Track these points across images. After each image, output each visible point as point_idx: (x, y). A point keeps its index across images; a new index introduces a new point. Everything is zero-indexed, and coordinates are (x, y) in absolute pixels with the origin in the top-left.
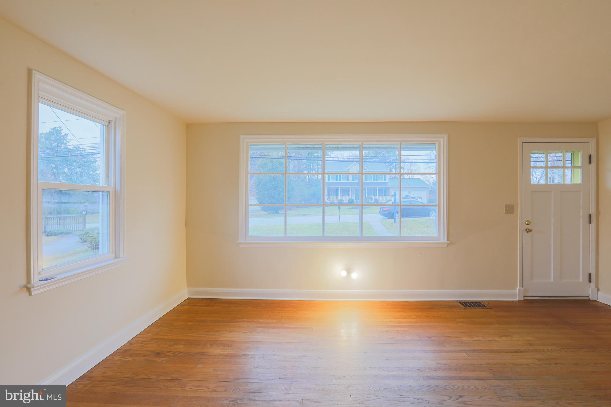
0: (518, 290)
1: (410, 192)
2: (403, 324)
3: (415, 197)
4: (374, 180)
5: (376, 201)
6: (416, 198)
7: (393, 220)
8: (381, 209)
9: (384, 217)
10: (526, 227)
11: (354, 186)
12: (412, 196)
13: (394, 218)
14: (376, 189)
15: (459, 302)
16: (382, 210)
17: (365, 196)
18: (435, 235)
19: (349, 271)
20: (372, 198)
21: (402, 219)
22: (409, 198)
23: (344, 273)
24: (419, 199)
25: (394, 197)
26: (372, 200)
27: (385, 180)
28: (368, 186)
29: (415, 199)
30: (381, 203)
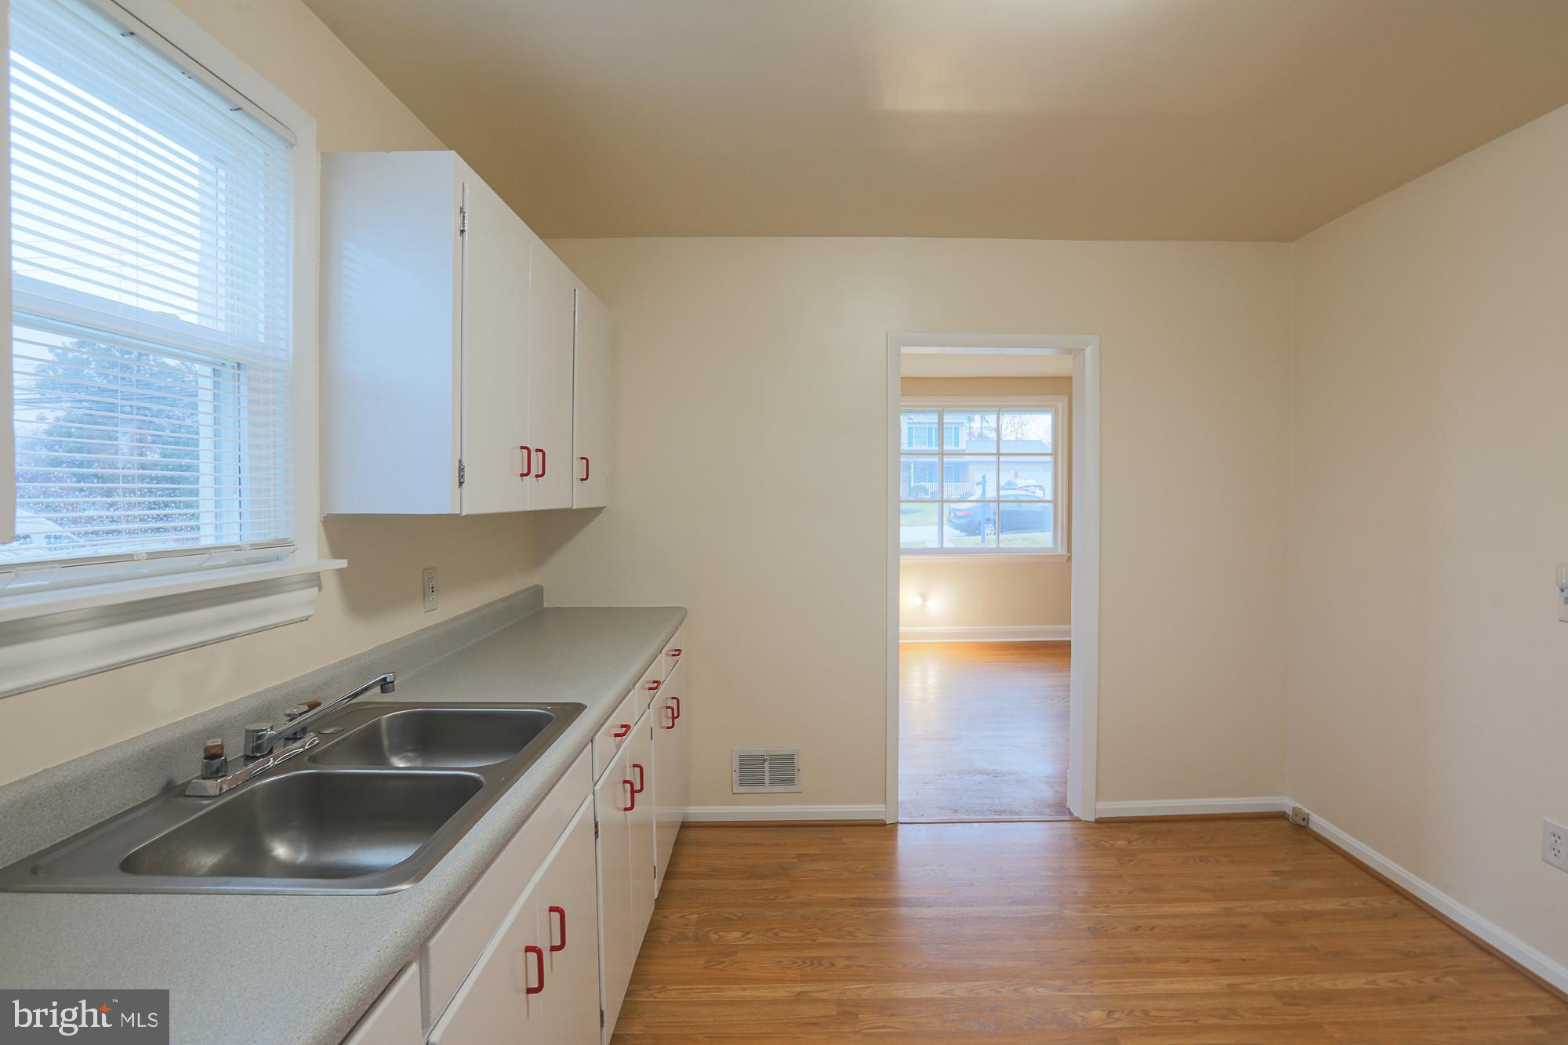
1: (1016, 475)
3: (1029, 487)
6: (1032, 488)
7: (980, 537)
8: (952, 515)
12: (1021, 482)
13: (980, 535)
16: (955, 515)
17: (910, 485)
18: (1050, 544)
19: (925, 597)
21: (1002, 536)
22: (1015, 489)
23: (918, 601)
24: (1038, 490)
25: (980, 487)
26: (927, 494)
27: (957, 445)
29: (1028, 490)
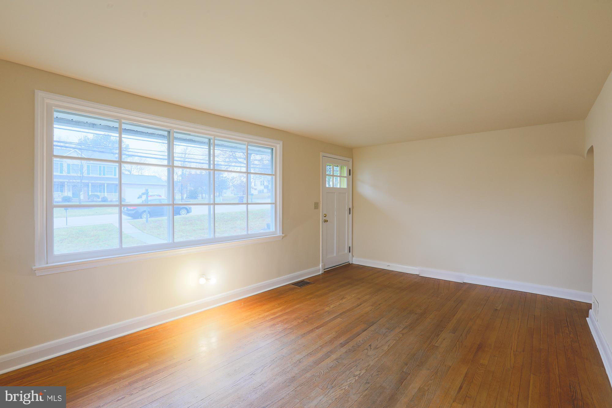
0: (321, 266)
2: (278, 315)
3: (155, 195)
4: (100, 174)
5: (105, 199)
9: (130, 217)
10: (324, 218)
11: (75, 181)
14: (104, 186)
15: (293, 284)
16: (127, 209)
20: (98, 197)
26: (99, 198)
28: (93, 181)
30: (111, 201)
